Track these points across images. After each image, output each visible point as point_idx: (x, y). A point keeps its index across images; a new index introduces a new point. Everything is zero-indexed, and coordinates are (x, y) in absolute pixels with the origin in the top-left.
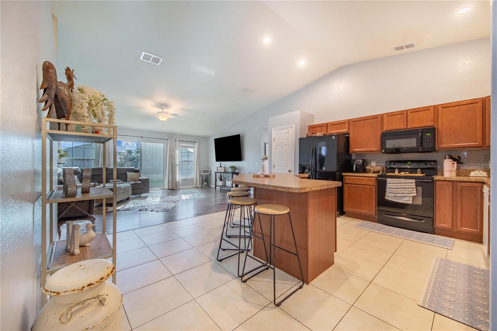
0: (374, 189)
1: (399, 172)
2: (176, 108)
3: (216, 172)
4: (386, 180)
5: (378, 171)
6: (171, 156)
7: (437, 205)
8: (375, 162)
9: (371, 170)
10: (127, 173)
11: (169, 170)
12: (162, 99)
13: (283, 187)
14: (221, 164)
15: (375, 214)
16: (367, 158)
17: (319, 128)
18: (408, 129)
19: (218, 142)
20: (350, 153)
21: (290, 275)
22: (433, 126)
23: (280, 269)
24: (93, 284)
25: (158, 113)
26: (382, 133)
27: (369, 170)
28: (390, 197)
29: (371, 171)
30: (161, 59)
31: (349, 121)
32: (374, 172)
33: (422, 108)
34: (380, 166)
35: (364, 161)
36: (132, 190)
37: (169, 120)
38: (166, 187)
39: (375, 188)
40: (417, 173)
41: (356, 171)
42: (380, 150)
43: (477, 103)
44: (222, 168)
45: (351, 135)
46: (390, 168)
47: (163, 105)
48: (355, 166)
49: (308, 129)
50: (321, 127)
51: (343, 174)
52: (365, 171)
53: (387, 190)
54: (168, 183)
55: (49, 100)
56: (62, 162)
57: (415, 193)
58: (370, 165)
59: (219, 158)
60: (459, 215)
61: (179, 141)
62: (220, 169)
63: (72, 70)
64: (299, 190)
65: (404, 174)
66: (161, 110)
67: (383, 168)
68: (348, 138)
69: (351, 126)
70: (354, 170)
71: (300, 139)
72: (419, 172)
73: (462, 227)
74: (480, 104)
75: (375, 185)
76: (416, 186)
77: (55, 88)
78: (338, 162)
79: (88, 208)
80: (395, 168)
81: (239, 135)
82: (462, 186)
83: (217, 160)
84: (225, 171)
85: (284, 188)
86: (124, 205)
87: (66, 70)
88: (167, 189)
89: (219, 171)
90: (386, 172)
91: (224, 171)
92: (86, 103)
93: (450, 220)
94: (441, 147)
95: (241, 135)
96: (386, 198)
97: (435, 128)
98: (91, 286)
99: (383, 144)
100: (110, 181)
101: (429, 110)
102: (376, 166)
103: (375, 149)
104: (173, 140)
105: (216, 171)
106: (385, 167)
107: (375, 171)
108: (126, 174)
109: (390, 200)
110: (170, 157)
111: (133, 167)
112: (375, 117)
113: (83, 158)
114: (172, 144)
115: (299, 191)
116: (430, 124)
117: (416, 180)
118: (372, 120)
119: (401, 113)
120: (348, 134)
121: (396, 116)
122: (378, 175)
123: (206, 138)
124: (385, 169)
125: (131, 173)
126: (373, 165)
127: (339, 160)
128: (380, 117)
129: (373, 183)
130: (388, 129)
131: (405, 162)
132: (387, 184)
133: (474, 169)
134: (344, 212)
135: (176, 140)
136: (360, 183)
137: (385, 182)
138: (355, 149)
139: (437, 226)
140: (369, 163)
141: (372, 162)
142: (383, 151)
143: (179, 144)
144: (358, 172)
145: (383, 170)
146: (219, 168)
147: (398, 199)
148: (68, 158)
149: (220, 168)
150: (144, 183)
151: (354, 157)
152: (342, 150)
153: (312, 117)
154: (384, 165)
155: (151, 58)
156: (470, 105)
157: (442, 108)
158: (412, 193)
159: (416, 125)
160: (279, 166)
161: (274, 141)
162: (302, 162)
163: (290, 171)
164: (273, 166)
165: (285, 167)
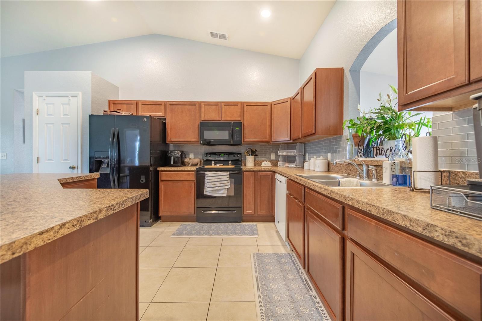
0: (193, 185)
1: (215, 164)
4: (205, 173)
5: (197, 163)
7: (244, 194)
8: (193, 154)
9: (189, 162)
15: (194, 213)
16: (185, 149)
17: (125, 105)
18: (222, 121)
20: (167, 143)
22: (240, 121)
26: (200, 122)
27: (187, 162)
28: (208, 192)
29: (189, 164)
31: (165, 103)
32: (192, 165)
33: (233, 103)
34: (198, 158)
35: (182, 152)
39: (194, 183)
40: (229, 165)
41: (174, 165)
42: (198, 141)
43: (267, 105)
45: (168, 121)
46: (207, 160)
48: (172, 158)
49: (108, 104)
50: (128, 105)
51: (159, 169)
52: (183, 164)
53: (205, 185)
57: (229, 185)
58: (189, 157)
60: (258, 201)
65: (220, 166)
67: (201, 161)
68: (165, 124)
69: (168, 111)
70: (172, 163)
71: (91, 116)
72: (230, 163)
73: (260, 211)
74: (268, 107)
75: (194, 180)
76: (230, 178)
78: (151, 154)
80: (212, 160)
82: (260, 175)
90: (203, 165)
93: (253, 207)
94: (245, 141)
96: (205, 193)
97: (242, 122)
99: (201, 135)
101: (238, 105)
102: (195, 158)
103: (193, 140)
106: (202, 159)
107: (194, 163)
109: (209, 195)
112: (193, 104)
116: (238, 119)
117: (229, 172)
118: (190, 106)
119: (216, 104)
120: (165, 119)
121: (212, 106)
122: (197, 169)
124: (202, 161)
126: (192, 158)
127: (153, 151)
128: (197, 105)
129: (192, 177)
130: (205, 119)
131: (219, 154)
132: (206, 178)
133: (263, 160)
134: (160, 217)
136: (178, 179)
137: (204, 177)
138: (172, 137)
139: (244, 214)
140: (188, 155)
141: (190, 154)
142: (201, 142)
144: (177, 165)
145: (200, 162)
147: (215, 193)
151: (171, 148)
152: (157, 138)
153: (116, 89)
154: (201, 157)
156: (263, 106)
157: (247, 105)
158: (227, 185)
159: (229, 119)
160: (51, 160)
161: (38, 114)
162: (95, 152)
163: (73, 168)
164: (36, 159)
165: (62, 162)
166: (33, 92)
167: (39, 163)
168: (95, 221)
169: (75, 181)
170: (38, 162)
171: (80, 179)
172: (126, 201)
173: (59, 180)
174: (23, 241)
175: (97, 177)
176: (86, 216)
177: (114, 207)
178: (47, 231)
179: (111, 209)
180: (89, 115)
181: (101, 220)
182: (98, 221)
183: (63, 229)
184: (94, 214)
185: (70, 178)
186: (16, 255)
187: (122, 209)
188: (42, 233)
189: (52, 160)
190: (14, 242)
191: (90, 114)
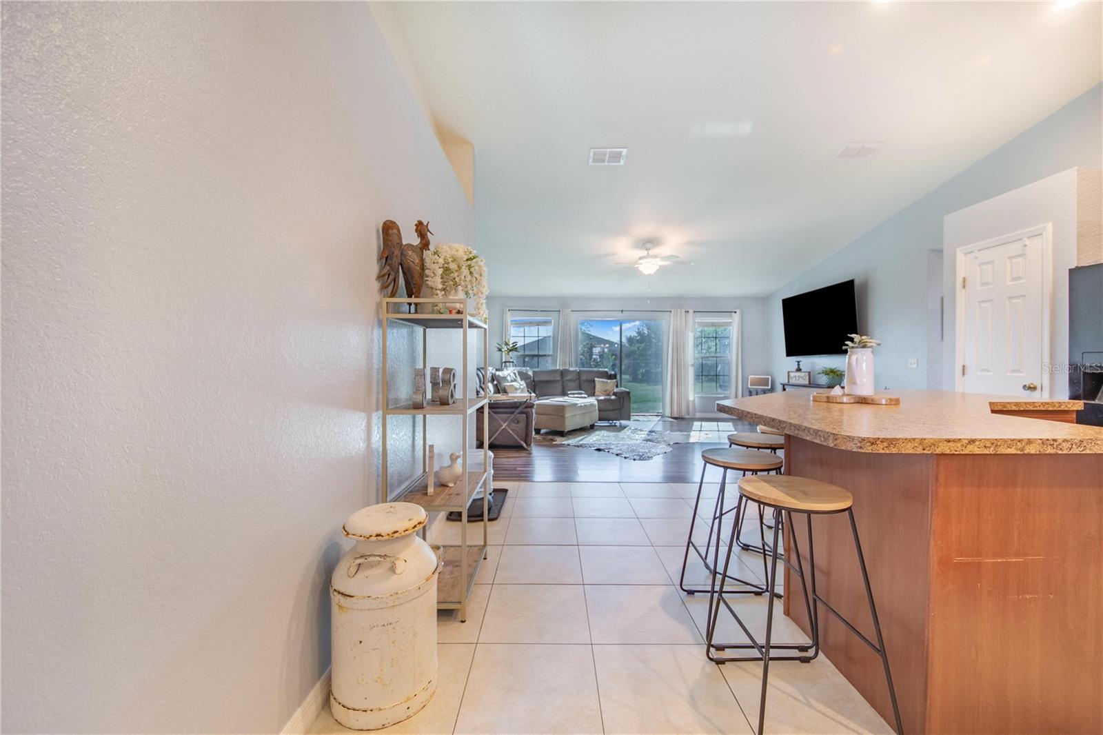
2: (674, 243)
3: (784, 385)
6: (677, 345)
10: (596, 379)
11: (672, 376)
12: (645, 229)
13: (814, 430)
14: (799, 365)
19: (793, 308)
21: (872, 706)
23: (845, 676)
24: (382, 536)
25: (640, 259)
30: (624, 151)
36: (599, 411)
37: (662, 270)
38: (668, 413)
44: (803, 374)
47: (649, 242)
54: (671, 403)
55: (392, 273)
56: (511, 360)
59: (795, 347)
61: (694, 312)
62: (795, 377)
63: (425, 224)
64: (859, 445)
66: (644, 253)
77: (399, 254)
79: (524, 435)
81: (849, 285)
83: (789, 353)
84: (810, 383)
85: (816, 434)
86: (582, 438)
87: (416, 225)
88: (670, 416)
89: (792, 381)
91: (807, 382)
92: (440, 268)
95: (856, 283)
98: (378, 537)
100: (569, 392)
104: (681, 312)
105: (786, 382)
108: (594, 381)
110: (675, 347)
111: (606, 370)
113: (537, 353)
114: (679, 319)
115: (861, 448)
123: (764, 300)
125: (601, 380)
135: (688, 312)
143: (694, 320)
146: (792, 375)
148: (519, 354)
149: (798, 374)
150: (622, 400)
155: (606, 155)
160: (987, 370)
161: (964, 287)
162: (1085, 354)
163: (1032, 388)
164: (961, 368)
165: (1009, 374)
166: (958, 250)
167: (965, 376)
168: (1019, 452)
169: (1022, 409)
170: (963, 374)
171: (1034, 407)
172: (1090, 441)
173: (991, 404)
174: (931, 441)
175: (1075, 409)
176: (1005, 441)
177: (1059, 445)
178: (954, 441)
179: (1052, 445)
180: (1070, 270)
181: (1029, 455)
182: (1024, 455)
183: (972, 446)
184: (1018, 443)
185: (1013, 403)
186: (925, 452)
187: (1079, 452)
188: (949, 441)
189: (990, 371)
190: (925, 439)
191: (1071, 268)
